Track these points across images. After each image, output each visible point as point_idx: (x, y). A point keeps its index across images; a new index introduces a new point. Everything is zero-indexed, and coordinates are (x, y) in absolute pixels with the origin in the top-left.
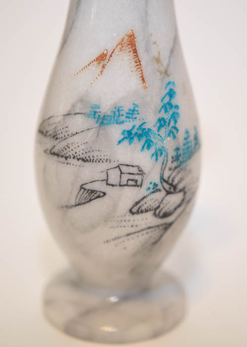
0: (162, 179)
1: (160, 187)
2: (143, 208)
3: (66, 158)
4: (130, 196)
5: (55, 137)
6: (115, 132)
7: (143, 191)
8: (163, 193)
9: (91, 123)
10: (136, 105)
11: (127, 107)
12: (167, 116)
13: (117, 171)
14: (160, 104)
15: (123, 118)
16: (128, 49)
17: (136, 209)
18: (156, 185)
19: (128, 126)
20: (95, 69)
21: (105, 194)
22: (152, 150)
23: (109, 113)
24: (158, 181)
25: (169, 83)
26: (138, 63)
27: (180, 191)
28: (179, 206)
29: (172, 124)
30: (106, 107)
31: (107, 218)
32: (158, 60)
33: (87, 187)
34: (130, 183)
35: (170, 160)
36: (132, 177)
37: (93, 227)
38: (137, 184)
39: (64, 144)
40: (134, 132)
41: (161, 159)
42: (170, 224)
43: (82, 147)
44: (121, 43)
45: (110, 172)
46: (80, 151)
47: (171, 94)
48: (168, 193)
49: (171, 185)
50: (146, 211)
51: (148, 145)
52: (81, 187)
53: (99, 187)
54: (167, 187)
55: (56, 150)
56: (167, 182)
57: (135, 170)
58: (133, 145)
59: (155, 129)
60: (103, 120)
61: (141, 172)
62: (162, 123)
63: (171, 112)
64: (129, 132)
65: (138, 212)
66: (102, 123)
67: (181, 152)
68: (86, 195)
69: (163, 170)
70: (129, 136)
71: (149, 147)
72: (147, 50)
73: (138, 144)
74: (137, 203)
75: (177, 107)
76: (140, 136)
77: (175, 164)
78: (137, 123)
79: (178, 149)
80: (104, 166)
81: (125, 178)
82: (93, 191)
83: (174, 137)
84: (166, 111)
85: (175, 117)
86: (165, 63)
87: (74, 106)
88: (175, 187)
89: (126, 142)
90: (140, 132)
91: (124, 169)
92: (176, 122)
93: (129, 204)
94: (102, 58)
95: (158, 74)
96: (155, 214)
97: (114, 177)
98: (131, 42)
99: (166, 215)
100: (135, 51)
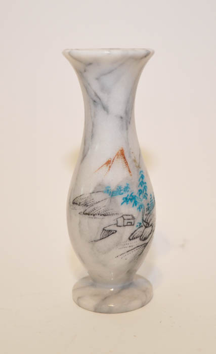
0: (143, 220)
1: (142, 225)
2: (135, 236)
3: (94, 215)
4: (129, 230)
5: (86, 205)
6: (119, 199)
7: (135, 228)
8: (144, 227)
9: (107, 196)
10: (128, 184)
11: (124, 185)
12: (142, 188)
13: (122, 219)
14: (138, 183)
15: (122, 192)
16: (121, 157)
17: (132, 238)
18: (140, 224)
19: (125, 195)
20: (105, 168)
21: (116, 231)
22: (138, 206)
23: (115, 190)
24: (141, 221)
25: (141, 172)
26: (126, 163)
27: (151, 226)
28: (150, 234)
29: (145, 192)
30: (113, 187)
31: (117, 244)
32: (135, 161)
33: (106, 229)
34: (129, 224)
35: (146, 210)
36: (129, 221)
37: (110, 250)
38: (132, 225)
39: (92, 208)
40: (128, 198)
41: (141, 210)
42: (147, 244)
43: (103, 208)
44: (117, 155)
45: (118, 220)
46: (102, 211)
47: (142, 177)
48: (146, 227)
49: (147, 223)
50: (137, 238)
51: (135, 203)
52: (103, 230)
53: (113, 228)
54: (145, 224)
55: (87, 212)
56: (145, 222)
57: (130, 217)
58: (128, 205)
59: (138, 195)
60: (112, 194)
61: (133, 218)
62: (140, 192)
63: (143, 186)
64: (126, 198)
65: (133, 239)
66: (112, 195)
67: (149, 206)
68: (106, 233)
69: (143, 215)
70: (126, 200)
71: (136, 205)
72: (130, 157)
73: (131, 204)
74: (132, 234)
75: (145, 183)
76: (131, 200)
77: (148, 212)
78: (129, 193)
79: (148, 204)
80: (115, 217)
81: (126, 221)
82: (110, 231)
83: (146, 198)
84: (141, 186)
85: (145, 188)
86: (138, 162)
87: (95, 188)
88: (148, 224)
89: (125, 203)
90: (131, 198)
91: (125, 217)
92: (146, 190)
93: (129, 235)
94: (108, 163)
95: (135, 167)
96: (140, 239)
97: (120, 222)
98: (122, 154)
99: (145, 239)
100: (124, 158)
